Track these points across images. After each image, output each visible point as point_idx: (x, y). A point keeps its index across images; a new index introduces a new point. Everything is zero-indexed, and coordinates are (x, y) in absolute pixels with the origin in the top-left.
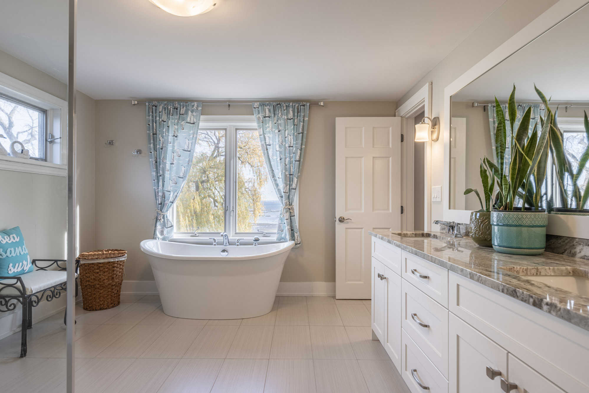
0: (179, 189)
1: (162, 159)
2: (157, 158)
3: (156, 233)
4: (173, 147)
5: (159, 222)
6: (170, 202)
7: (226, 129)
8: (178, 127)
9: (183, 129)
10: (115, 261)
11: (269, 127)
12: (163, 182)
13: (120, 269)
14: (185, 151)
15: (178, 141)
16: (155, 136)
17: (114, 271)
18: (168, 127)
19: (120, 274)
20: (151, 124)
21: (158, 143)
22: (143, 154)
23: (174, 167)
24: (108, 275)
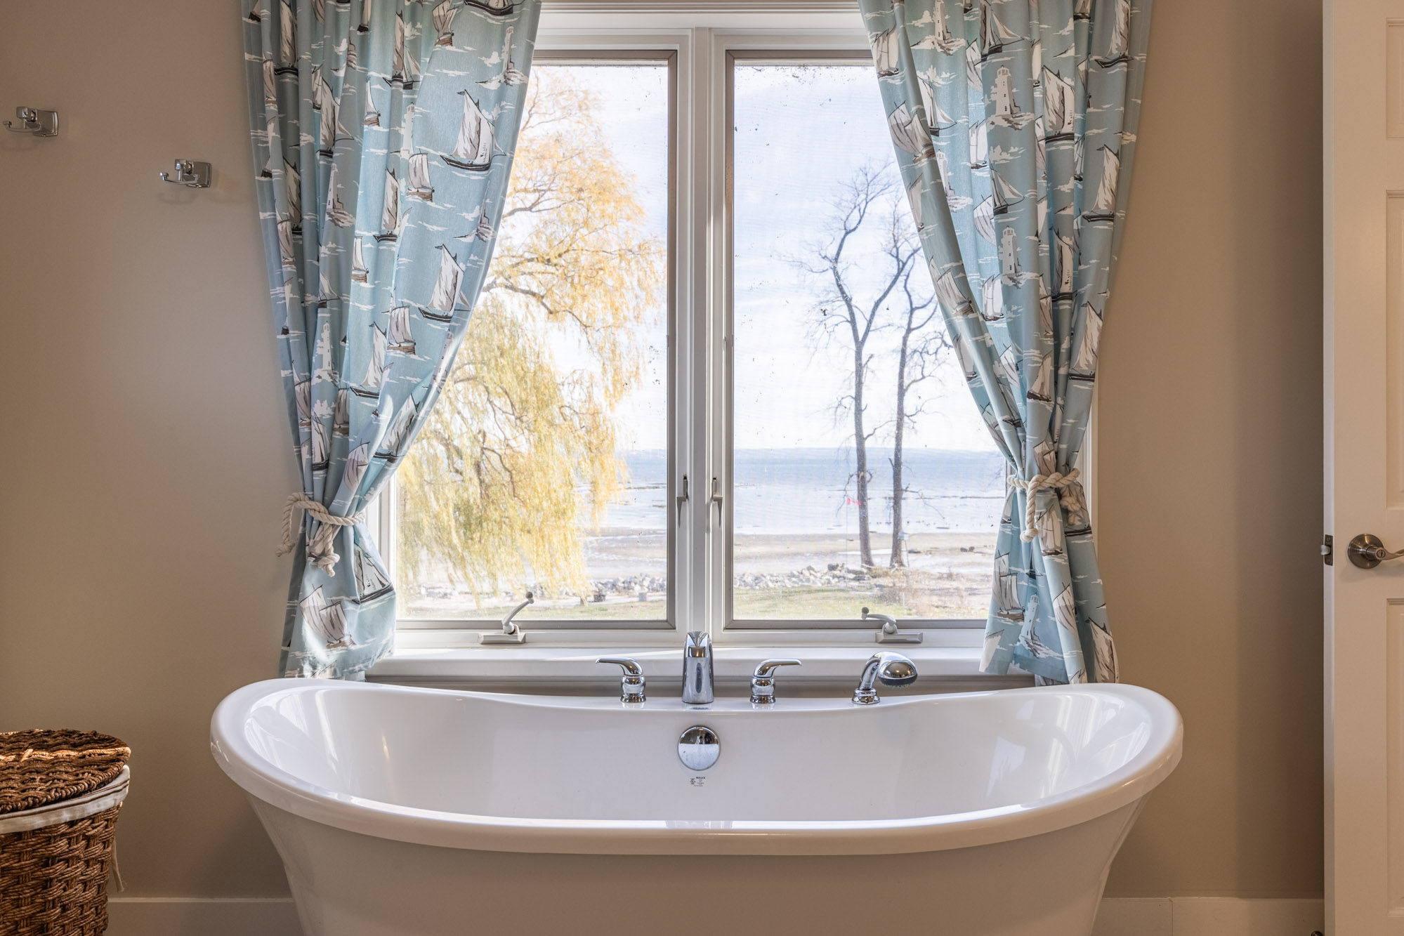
0: (426, 383)
1: (330, 207)
2: (298, 208)
3: (300, 637)
4: (393, 143)
5: (315, 567)
6: (379, 455)
7: (670, 57)
8: (419, 30)
9: (450, 42)
10: (56, 826)
11: (932, 26)
12: (339, 338)
13: (87, 863)
14: (459, 165)
15: (418, 109)
16: (289, 78)
17: (47, 884)
18: (362, 29)
19: (92, 893)
20: (265, 13)
21: (304, 122)
22: (217, 189)
23: (399, 253)
24: (10, 915)
